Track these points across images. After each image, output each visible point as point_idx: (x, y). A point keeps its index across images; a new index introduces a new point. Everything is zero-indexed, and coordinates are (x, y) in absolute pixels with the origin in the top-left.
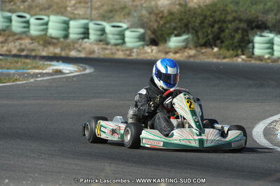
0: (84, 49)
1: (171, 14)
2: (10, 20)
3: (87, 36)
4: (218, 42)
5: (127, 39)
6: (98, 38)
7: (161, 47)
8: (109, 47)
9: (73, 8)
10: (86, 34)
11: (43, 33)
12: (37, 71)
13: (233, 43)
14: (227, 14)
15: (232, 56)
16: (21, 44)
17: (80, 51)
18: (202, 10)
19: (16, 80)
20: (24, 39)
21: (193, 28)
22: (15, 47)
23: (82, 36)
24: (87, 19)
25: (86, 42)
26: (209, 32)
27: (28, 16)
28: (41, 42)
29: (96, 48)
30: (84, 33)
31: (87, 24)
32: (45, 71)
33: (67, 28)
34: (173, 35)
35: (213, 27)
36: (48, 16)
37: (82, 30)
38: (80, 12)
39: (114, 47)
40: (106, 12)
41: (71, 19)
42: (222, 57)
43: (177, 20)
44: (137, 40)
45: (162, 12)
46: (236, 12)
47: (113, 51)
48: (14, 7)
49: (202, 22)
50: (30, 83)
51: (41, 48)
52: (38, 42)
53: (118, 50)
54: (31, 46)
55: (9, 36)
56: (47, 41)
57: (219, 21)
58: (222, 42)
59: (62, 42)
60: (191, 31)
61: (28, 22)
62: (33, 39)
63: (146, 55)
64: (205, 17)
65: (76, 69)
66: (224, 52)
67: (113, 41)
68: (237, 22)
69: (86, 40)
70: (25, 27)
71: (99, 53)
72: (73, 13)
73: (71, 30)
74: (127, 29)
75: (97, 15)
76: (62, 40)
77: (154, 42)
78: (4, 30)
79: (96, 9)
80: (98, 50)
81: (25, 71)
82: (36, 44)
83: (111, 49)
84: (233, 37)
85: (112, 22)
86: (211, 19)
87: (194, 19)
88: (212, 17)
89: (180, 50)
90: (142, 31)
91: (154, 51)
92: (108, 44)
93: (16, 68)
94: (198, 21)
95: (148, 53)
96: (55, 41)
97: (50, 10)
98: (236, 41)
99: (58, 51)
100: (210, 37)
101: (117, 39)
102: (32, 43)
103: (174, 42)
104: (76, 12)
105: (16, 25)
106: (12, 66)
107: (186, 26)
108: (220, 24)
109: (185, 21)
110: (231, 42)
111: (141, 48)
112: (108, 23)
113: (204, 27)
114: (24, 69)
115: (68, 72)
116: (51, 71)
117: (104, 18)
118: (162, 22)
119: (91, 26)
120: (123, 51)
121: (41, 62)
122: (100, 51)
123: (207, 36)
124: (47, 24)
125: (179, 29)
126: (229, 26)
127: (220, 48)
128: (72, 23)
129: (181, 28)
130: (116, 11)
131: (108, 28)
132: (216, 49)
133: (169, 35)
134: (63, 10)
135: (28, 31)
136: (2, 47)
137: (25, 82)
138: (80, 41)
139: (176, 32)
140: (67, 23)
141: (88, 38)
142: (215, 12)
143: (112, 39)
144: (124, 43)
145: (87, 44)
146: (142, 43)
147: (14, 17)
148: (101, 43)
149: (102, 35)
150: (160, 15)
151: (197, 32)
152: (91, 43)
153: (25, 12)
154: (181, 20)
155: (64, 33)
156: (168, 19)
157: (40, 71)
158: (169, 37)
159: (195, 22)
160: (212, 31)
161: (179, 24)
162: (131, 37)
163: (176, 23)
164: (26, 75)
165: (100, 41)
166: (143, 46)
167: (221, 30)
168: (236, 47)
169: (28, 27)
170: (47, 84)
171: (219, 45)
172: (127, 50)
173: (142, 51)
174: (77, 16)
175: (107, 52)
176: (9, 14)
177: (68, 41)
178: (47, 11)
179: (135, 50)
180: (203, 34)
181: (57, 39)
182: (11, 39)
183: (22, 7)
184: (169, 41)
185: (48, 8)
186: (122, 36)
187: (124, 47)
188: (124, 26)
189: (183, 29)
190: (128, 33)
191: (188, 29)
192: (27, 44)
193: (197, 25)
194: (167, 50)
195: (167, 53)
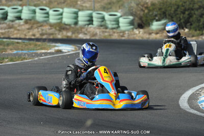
0: (89, 32)
1: (153, 4)
2: (34, 12)
3: (91, 22)
4: (189, 24)
5: (121, 25)
6: (100, 23)
7: (146, 29)
8: (107, 30)
9: (82, 2)
10: (91, 21)
11: (59, 21)
12: (43, 51)
13: (199, 26)
14: (194, 3)
15: (198, 35)
16: (42, 30)
17: (86, 34)
18: (176, 2)
19: (24, 59)
20: (45, 26)
21: (169, 15)
22: (38, 32)
23: (88, 23)
24: (92, 10)
25: (91, 27)
26: (181, 17)
27: (48, 9)
28: (58, 28)
29: (98, 31)
30: (89, 21)
31: (91, 14)
32: (49, 51)
33: (76, 18)
34: (155, 21)
35: (184, 13)
36: (63, 8)
37: (88, 18)
38: (87, 5)
39: (111, 31)
40: (106, 4)
41: (80, 10)
42: (191, 35)
43: (158, 10)
44: (129, 24)
45: (147, 3)
46: (201, 2)
47: (111, 33)
48: (39, 2)
49: (176, 10)
50: (34, 61)
51: (57, 32)
52: (55, 28)
53: (114, 33)
54: (50, 31)
55: (34, 24)
56: (61, 27)
57: (189, 9)
58: (191, 25)
59: (73, 28)
60: (168, 16)
61: (48, 13)
62: (52, 26)
63: (135, 36)
64: (178, 7)
65: (73, 49)
66: (193, 32)
67: (110, 26)
68: (202, 9)
69: (90, 26)
70: (46, 17)
71: (100, 35)
72: (82, 6)
73: (80, 19)
74: (121, 16)
75: (99, 7)
76: (73, 26)
77: (140, 26)
78: (30, 20)
79: (99, 2)
80: (100, 32)
81: (35, 51)
82: (53, 30)
83: (109, 32)
84: (199, 21)
85: (110, 12)
86: (183, 8)
87: (170, 8)
88: (183, 6)
89: (160, 31)
90: (131, 18)
91: (141, 33)
92: (106, 28)
93: (28, 49)
94: (173, 9)
95: (136, 34)
96: (68, 27)
97: (65, 4)
98: (201, 23)
99: (69, 34)
100: (182, 21)
101: (113, 25)
102: (51, 29)
103: (156, 25)
104: (84, 5)
105: (39, 16)
106: (26, 47)
107: (164, 13)
108: (189, 12)
109: (163, 10)
110: (197, 24)
111: (131, 30)
112: (107, 12)
113: (178, 14)
114: (34, 50)
115: (66, 51)
116: (53, 51)
117: (104, 9)
118: (146, 11)
119: (94, 15)
120: (118, 33)
121: (48, 44)
122: (101, 33)
123: (180, 21)
124: (61, 14)
125: (159, 16)
126: (196, 12)
127: (190, 29)
128: (80, 13)
129: (160, 15)
130: (114, 3)
131: (107, 17)
132: (187, 30)
133: (152, 20)
134: (75, 3)
135: (48, 20)
136: (29, 32)
137: (30, 60)
138: (87, 26)
139: (157, 18)
140: (76, 13)
141: (92, 24)
142: (185, 3)
143: (110, 25)
144: (119, 27)
145: (91, 28)
146: (132, 27)
147: (37, 10)
148: (102, 28)
149: (102, 21)
150: (146, 6)
151: (172, 17)
152: (94, 28)
153: (46, 6)
154: (160, 9)
155: (75, 20)
156: (151, 8)
157: (46, 51)
158: (152, 22)
159: (170, 10)
160: (183, 17)
161: (159, 12)
162: (124, 23)
163: (157, 11)
164: (34, 55)
165: (101, 26)
166: (133, 29)
167: (190, 16)
168: (201, 28)
169: (48, 17)
170: (46, 61)
171: (189, 27)
172: (121, 32)
173: (132, 33)
174: (84, 8)
175: (106, 34)
176: (34, 8)
177: (78, 27)
178: (63, 5)
179: (127, 32)
180: (177, 19)
181: (69, 25)
182: (35, 26)
183: (44, 2)
184: (152, 25)
185: (64, 3)
186: (117, 22)
187: (118, 30)
188: (119, 14)
189: (162, 16)
190: (121, 20)
191: (166, 15)
192: (47, 30)
193: (172, 12)
194: (151, 32)
195: (150, 34)
